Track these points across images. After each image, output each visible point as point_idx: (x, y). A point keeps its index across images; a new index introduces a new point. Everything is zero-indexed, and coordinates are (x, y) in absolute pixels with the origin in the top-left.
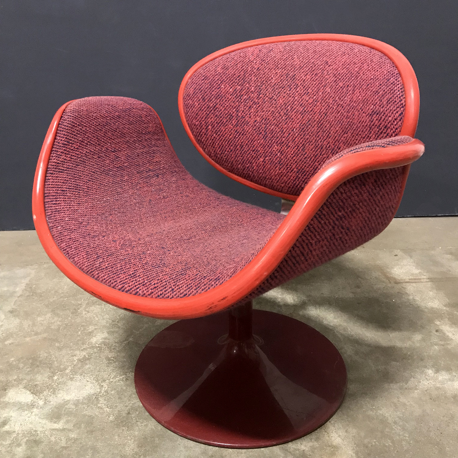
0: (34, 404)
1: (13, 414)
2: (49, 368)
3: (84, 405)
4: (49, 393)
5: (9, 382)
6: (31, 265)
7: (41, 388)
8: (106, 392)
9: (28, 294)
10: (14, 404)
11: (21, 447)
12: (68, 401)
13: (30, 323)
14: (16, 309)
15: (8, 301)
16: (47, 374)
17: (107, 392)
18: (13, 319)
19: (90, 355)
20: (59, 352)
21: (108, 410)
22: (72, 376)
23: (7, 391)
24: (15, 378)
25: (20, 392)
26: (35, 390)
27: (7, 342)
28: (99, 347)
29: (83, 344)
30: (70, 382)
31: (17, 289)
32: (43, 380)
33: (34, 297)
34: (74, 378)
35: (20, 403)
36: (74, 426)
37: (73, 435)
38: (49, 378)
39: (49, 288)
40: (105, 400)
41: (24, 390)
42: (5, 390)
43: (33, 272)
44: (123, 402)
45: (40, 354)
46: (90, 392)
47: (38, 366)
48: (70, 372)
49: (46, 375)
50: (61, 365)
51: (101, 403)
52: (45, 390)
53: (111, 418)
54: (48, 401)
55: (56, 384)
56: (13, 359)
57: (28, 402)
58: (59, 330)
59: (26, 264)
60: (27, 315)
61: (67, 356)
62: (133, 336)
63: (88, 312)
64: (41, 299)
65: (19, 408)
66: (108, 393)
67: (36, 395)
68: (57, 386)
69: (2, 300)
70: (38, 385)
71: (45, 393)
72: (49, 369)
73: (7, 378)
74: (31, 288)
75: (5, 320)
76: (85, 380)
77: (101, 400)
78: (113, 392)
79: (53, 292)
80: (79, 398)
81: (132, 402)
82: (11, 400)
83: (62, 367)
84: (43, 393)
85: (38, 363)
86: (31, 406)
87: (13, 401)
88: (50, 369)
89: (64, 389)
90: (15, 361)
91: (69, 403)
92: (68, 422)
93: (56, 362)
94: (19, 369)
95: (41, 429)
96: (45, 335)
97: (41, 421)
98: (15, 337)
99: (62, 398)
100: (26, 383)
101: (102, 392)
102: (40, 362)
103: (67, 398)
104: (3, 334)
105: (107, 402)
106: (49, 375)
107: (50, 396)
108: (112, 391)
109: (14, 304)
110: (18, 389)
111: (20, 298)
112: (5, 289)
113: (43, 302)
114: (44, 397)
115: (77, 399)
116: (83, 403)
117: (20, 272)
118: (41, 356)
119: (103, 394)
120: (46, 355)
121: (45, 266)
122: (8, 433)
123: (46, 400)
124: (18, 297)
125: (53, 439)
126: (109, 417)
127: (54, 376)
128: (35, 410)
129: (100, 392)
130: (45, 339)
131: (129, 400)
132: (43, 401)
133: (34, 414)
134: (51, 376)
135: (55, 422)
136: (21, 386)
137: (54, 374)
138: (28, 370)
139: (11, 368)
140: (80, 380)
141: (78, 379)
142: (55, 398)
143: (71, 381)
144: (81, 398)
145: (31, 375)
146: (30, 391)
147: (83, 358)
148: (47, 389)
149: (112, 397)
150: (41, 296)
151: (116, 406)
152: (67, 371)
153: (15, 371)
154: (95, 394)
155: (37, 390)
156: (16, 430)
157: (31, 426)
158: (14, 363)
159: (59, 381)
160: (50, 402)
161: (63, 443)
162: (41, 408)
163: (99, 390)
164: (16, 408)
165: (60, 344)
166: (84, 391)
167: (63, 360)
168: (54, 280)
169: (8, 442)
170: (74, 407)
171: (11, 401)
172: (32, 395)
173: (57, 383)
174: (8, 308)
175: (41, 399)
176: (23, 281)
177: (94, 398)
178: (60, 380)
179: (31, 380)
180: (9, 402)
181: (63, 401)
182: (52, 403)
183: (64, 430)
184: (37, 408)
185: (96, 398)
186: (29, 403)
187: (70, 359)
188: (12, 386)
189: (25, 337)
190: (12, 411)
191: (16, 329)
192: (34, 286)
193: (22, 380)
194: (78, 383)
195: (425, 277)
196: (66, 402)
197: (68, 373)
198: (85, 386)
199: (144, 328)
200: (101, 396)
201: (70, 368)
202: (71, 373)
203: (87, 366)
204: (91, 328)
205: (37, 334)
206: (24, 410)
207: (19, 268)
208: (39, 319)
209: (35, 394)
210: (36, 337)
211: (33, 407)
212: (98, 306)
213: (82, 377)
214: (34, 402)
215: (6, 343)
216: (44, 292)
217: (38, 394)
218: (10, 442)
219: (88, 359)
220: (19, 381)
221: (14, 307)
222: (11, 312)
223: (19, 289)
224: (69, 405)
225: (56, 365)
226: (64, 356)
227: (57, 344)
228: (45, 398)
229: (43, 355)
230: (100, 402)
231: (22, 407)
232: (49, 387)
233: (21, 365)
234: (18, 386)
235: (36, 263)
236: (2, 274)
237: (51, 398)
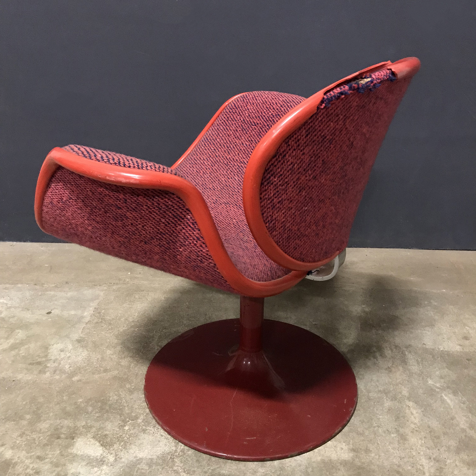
0: (104, 460)
1: (81, 470)
2: (120, 415)
3: (159, 467)
4: (120, 447)
5: (77, 429)
6: (100, 285)
7: (111, 440)
9: (95, 321)
10: (83, 458)
12: (141, 459)
13: (99, 356)
14: (84, 338)
15: (75, 327)
16: (118, 422)
17: (184, 452)
18: (81, 350)
20: (130, 395)
22: (144, 427)
23: (75, 440)
24: (83, 425)
25: (88, 443)
26: (105, 441)
27: (75, 379)
30: (142, 436)
31: (86, 314)
32: (114, 430)
33: (103, 325)
34: (147, 430)
35: (89, 457)
38: (119, 428)
39: (119, 315)
41: (93, 441)
42: (73, 439)
43: (102, 294)
44: (201, 466)
45: (110, 397)
46: (165, 450)
47: (107, 411)
48: (143, 422)
49: (116, 424)
50: (132, 412)
51: (177, 466)
52: (115, 443)
54: (118, 457)
55: (127, 436)
56: (81, 400)
57: (97, 456)
58: (130, 367)
59: (94, 284)
60: (96, 346)
61: (139, 401)
64: (110, 327)
65: (88, 464)
66: (185, 454)
67: (106, 449)
68: (128, 438)
69: (70, 326)
70: (108, 435)
71: (115, 446)
72: (119, 417)
73: (74, 424)
74: (99, 313)
75: (72, 351)
76: (159, 433)
77: (177, 461)
79: (123, 319)
80: (152, 457)
81: (212, 468)
82: (79, 452)
83: (133, 414)
84: (114, 446)
85: (107, 408)
86: (101, 462)
87: (82, 453)
88: (121, 417)
89: (136, 444)
90: (84, 403)
91: (142, 462)
93: (127, 408)
94: (87, 413)
96: (115, 373)
98: (83, 372)
99: (134, 455)
100: (95, 432)
101: (178, 451)
102: (110, 406)
103: (141, 455)
104: (71, 368)
105: (184, 465)
106: (119, 424)
107: (122, 451)
109: (82, 332)
110: (86, 438)
111: (88, 325)
112: (73, 312)
113: (112, 332)
114: (114, 452)
115: (151, 457)
116: (157, 464)
117: (88, 293)
118: (111, 399)
119: (179, 454)
120: (115, 397)
121: (114, 287)
123: (116, 455)
124: (86, 324)
127: (125, 426)
128: (105, 467)
129: (176, 451)
130: (115, 378)
131: (209, 465)
132: (113, 457)
133: (103, 472)
134: (122, 426)
136: (89, 435)
137: (125, 422)
138: (97, 415)
139: (79, 411)
140: (154, 433)
141: (151, 432)
142: (126, 455)
143: (144, 433)
144: (155, 457)
145: (101, 422)
146: (99, 442)
148: (118, 441)
149: (189, 459)
150: (110, 324)
152: (140, 421)
153: (83, 415)
154: (170, 452)
155: (107, 442)
158: (83, 405)
159: (130, 432)
160: (121, 458)
162: (111, 465)
163: (174, 448)
164: (84, 463)
165: (131, 385)
166: (158, 448)
167: (134, 406)
168: (124, 305)
170: (147, 468)
172: (101, 448)
173: (129, 435)
174: (75, 336)
175: (111, 454)
176: (91, 304)
177: (169, 458)
178: (132, 432)
179: (100, 429)
180: (76, 455)
181: (135, 459)
182: (123, 460)
184: (107, 465)
185: (171, 458)
186: (98, 458)
187: (142, 405)
188: (80, 434)
189: (93, 373)
190: (80, 466)
191: (85, 363)
192: (103, 311)
193: (91, 427)
194: (151, 438)
196: (138, 460)
197: (140, 423)
198: (159, 441)
200: (176, 456)
201: (142, 417)
202: (143, 424)
205: (106, 371)
206: (93, 467)
207: (86, 288)
208: (108, 352)
209: (105, 447)
210: (105, 374)
211: (103, 464)
213: (156, 430)
214: (104, 457)
215: (73, 379)
216: (113, 319)
217: (108, 447)
220: (88, 428)
221: (81, 335)
222: (79, 341)
223: (87, 314)
224: (141, 465)
225: (127, 412)
226: (135, 401)
227: (128, 386)
228: (116, 453)
229: (113, 397)
230: (176, 464)
231: (90, 462)
232: (120, 439)
233: (90, 409)
234: (87, 435)
235: (105, 283)
236: (70, 294)
237: (122, 453)
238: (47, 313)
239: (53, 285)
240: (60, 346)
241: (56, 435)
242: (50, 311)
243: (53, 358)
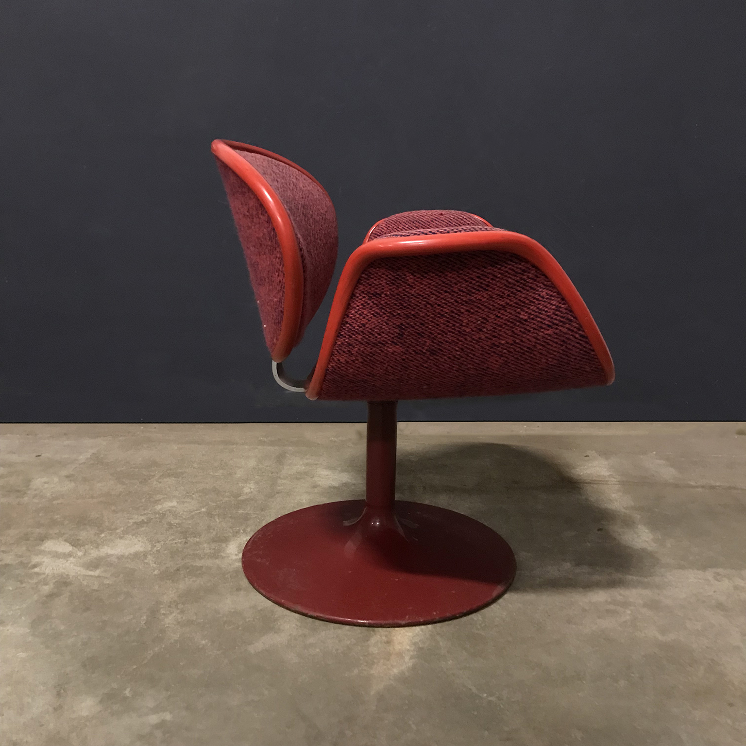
1: (46, 560)
4: (91, 548)
7: (83, 543)
8: (158, 551)
9: (92, 462)
10: (50, 553)
11: (48, 586)
12: (112, 555)
14: (74, 475)
18: (68, 483)
19: (149, 520)
21: (155, 565)
24: (56, 532)
28: (162, 513)
29: (144, 510)
34: (124, 537)
35: (56, 552)
36: (112, 575)
37: (107, 582)
38: (95, 535)
40: (154, 557)
41: (63, 543)
42: (43, 541)
43: (105, 443)
46: (140, 549)
49: (92, 532)
50: (112, 525)
51: (149, 560)
52: (88, 544)
53: (156, 572)
54: (88, 553)
55: (102, 540)
59: (98, 436)
62: (206, 507)
63: (160, 483)
65: (54, 556)
67: (76, 548)
69: (60, 466)
70: (80, 539)
71: (87, 547)
75: (57, 484)
77: (150, 557)
78: (166, 552)
80: (124, 554)
83: (113, 527)
84: (85, 546)
85: (86, 522)
86: (67, 556)
87: (50, 550)
88: (98, 528)
89: (110, 546)
92: (105, 571)
93: (107, 523)
94: (62, 525)
95: (74, 574)
96: (102, 499)
97: (75, 568)
98: (65, 498)
100: (67, 537)
102: (88, 521)
103: (112, 552)
104: (53, 495)
106: (96, 533)
108: (164, 551)
109: (73, 470)
112: (66, 456)
114: (84, 550)
115: (122, 554)
117: (87, 442)
118: (91, 516)
120: (97, 516)
121: (121, 438)
122: (37, 574)
123: (86, 552)
124: (80, 464)
125: (85, 583)
126: (154, 571)
127: (101, 534)
128: (71, 559)
129: (150, 551)
131: (182, 560)
132: (82, 553)
133: (69, 562)
135: (91, 570)
136: (60, 539)
137: (102, 532)
138: (73, 526)
139: (54, 523)
142: (97, 552)
144: (127, 554)
145: (75, 531)
146: (70, 544)
147: (140, 522)
151: (165, 564)
152: (118, 531)
153: (57, 526)
154: (145, 551)
155: (78, 544)
156: (47, 573)
157: (63, 571)
158: (59, 520)
159: (105, 539)
160: (90, 554)
161: (96, 587)
162: (78, 558)
163: (150, 549)
164: (50, 556)
165: (116, 508)
166: (133, 549)
167: (116, 521)
169: (35, 581)
170: (116, 560)
171: (47, 550)
172: (71, 547)
174: (65, 473)
175: (81, 551)
176: (90, 451)
178: (108, 538)
179: (74, 535)
180: (44, 551)
181: (105, 555)
182: (92, 555)
183: (99, 577)
184: (74, 558)
185: (144, 555)
186: (66, 553)
187: (125, 521)
188: (51, 538)
189: (76, 499)
190: (45, 558)
191: (70, 492)
192: (102, 455)
193: (63, 534)
194: (127, 542)
195: (615, 480)
196: (109, 555)
198: (135, 544)
199: (224, 501)
200: (150, 554)
201: (122, 528)
203: (143, 529)
204: (158, 497)
205: (92, 497)
206: (59, 558)
207: (88, 438)
208: (99, 485)
209: (75, 546)
210: (90, 500)
211: (70, 557)
212: (174, 478)
213: (134, 537)
214: (72, 553)
215: (54, 502)
217: (78, 547)
218: (37, 581)
219: (147, 523)
220: (60, 535)
221: (72, 473)
222: (67, 477)
223: (83, 457)
224: (111, 558)
225: (107, 525)
226: (117, 518)
227: (113, 508)
231: (57, 555)
232: (92, 543)
233: (66, 522)
234: (58, 539)
235: (111, 435)
236: (66, 443)
237: (92, 551)
238: (36, 456)
239: (49, 435)
240: (45, 479)
241: (26, 537)
242: (40, 454)
243: (35, 488)
